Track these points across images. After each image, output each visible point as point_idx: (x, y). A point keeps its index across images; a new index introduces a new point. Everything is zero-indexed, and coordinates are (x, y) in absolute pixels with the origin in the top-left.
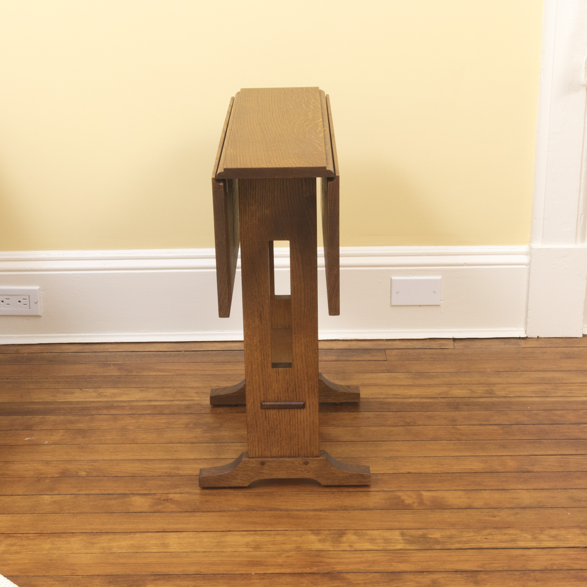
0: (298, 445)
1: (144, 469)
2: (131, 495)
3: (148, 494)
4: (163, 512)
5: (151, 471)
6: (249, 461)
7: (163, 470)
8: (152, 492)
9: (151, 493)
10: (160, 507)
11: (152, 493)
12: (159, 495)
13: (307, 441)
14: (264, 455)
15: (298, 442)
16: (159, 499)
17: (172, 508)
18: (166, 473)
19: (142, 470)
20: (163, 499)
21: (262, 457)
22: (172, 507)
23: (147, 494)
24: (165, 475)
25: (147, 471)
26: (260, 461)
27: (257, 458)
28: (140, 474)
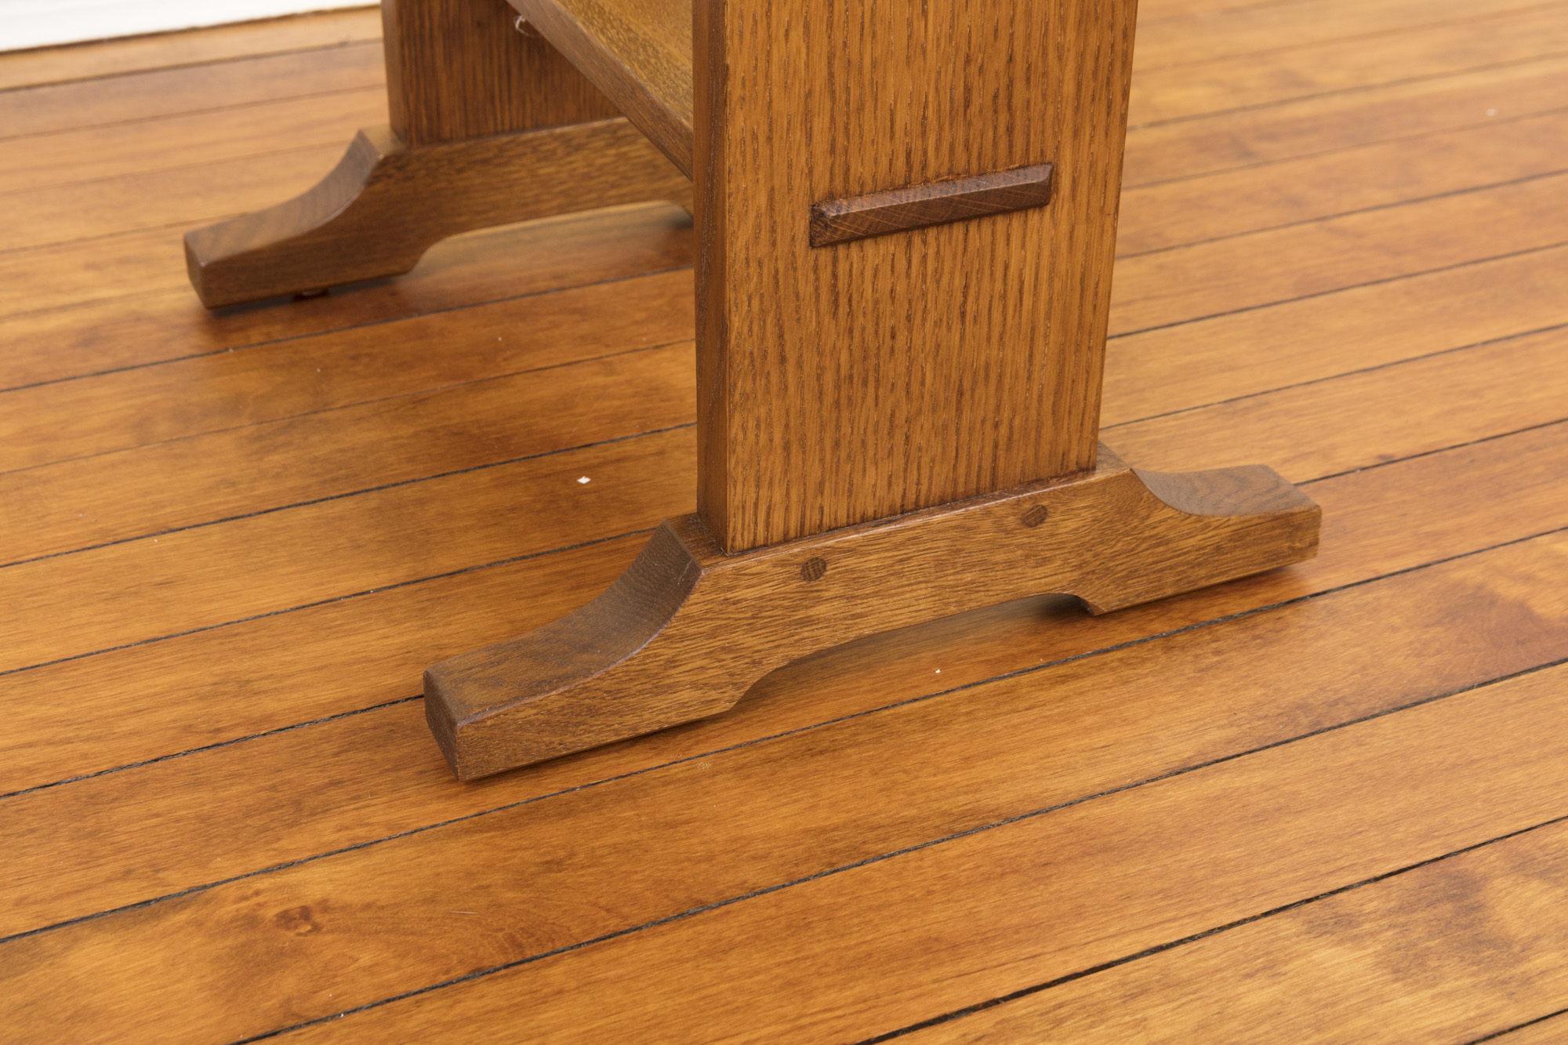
0: (996, 426)
1: (46, 734)
2: (50, 941)
3: (157, 900)
4: (334, 1017)
5: (88, 739)
6: (738, 573)
7: (166, 715)
8: (178, 880)
9: (171, 891)
10: (288, 984)
11: (178, 889)
12: (232, 890)
13: (1040, 396)
14: (816, 517)
15: (998, 408)
16: (251, 921)
17: (370, 970)
18: (188, 729)
19: (30, 745)
20: (271, 913)
21: (801, 536)
22: (366, 959)
23: (147, 903)
24: (193, 742)
25: (69, 741)
26: (800, 559)
27: (779, 544)
28: (30, 771)
